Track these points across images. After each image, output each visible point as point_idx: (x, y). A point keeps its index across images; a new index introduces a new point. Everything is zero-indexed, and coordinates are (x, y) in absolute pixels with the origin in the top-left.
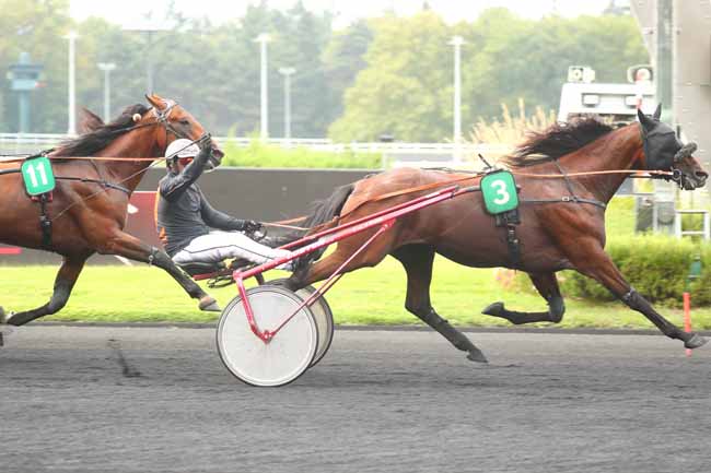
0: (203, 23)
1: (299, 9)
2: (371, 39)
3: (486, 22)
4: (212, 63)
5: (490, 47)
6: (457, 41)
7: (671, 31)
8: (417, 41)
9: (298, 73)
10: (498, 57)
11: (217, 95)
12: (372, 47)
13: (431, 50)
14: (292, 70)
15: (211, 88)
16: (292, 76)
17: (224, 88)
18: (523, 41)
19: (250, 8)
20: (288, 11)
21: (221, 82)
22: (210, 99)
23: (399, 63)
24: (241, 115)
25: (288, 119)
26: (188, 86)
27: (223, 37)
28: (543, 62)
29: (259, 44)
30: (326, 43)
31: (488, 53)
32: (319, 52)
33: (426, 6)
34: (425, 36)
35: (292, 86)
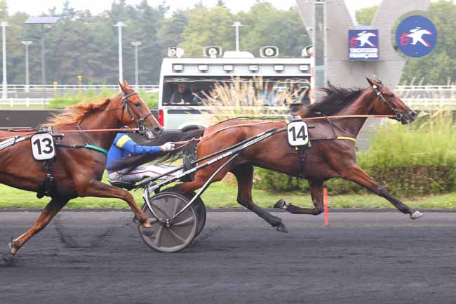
0: (86, 15)
1: (144, 5)
2: (187, 24)
3: (255, 13)
4: (91, 39)
5: (258, 28)
6: (237, 24)
7: (323, 29)
8: (214, 24)
9: (143, 44)
10: (263, 33)
11: (95, 59)
12: (187, 28)
13: (222, 30)
14: (139, 43)
15: (91, 54)
16: (139, 46)
17: (98, 55)
18: (278, 23)
19: (114, 5)
20: (138, 7)
21: (96, 51)
22: (90, 61)
23: (203, 38)
24: (108, 71)
25: (137, 73)
26: (77, 54)
27: (98, 23)
28: (289, 37)
29: (117, 27)
30: (160, 26)
31: (257, 32)
32: (155, 32)
33: (220, 4)
34: (218, 21)
35: (139, 53)
